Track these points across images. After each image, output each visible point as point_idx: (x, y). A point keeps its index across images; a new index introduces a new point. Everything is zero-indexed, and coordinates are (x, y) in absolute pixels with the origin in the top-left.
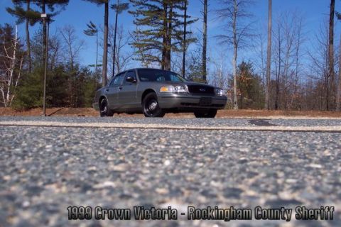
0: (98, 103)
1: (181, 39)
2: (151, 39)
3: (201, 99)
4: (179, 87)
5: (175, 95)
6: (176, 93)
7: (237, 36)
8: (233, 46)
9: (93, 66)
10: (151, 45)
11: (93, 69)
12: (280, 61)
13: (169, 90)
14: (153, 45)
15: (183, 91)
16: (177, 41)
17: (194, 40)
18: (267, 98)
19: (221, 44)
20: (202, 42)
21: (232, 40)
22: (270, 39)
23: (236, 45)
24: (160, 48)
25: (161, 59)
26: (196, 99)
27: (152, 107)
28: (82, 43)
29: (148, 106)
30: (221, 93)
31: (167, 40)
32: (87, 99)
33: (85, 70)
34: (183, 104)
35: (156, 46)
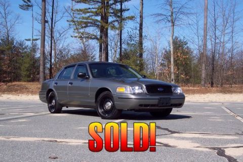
0: (45, 96)
1: (119, 17)
2: (89, 17)
3: (160, 100)
4: (137, 88)
5: (133, 97)
6: (134, 94)
7: (174, 15)
8: (170, 24)
9: (29, 40)
10: (89, 22)
11: (29, 44)
12: (216, 38)
13: (126, 90)
14: (91, 23)
15: (140, 91)
16: (115, 19)
17: (132, 18)
18: (203, 75)
19: (158, 22)
20: (138, 20)
21: (170, 18)
22: (206, 17)
23: (173, 23)
24: (98, 26)
25: (99, 37)
26: (154, 99)
27: (107, 107)
28: (18, 17)
29: (102, 105)
30: (179, 91)
31: (105, 18)
32: (24, 73)
33: (21, 44)
34: (141, 105)
35: (94, 23)
